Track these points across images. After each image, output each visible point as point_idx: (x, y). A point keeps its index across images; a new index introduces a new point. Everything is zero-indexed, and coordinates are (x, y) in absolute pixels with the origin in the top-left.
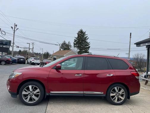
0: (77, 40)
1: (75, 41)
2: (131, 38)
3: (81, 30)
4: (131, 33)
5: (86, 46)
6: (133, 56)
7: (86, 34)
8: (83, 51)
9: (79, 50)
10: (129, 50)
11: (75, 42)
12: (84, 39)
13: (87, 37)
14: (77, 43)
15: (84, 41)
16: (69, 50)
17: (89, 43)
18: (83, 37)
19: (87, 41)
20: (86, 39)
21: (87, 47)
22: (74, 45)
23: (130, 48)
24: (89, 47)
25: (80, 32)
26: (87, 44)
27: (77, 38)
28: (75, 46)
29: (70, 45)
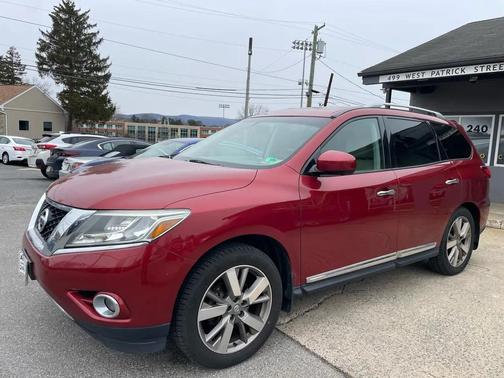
0: (53, 46)
1: (43, 47)
2: (250, 54)
3: (67, 5)
4: (251, 39)
5: (92, 70)
6: (239, 113)
7: (89, 22)
8: (84, 89)
9: (62, 87)
10: (247, 94)
11: (42, 49)
12: (82, 41)
13: (94, 35)
14: (52, 58)
15: (81, 49)
16: (13, 83)
17: (105, 60)
18: (79, 32)
19: (97, 52)
20: (91, 41)
21: (100, 74)
22: (40, 64)
23: (248, 90)
24: (107, 77)
25: (61, 10)
26: (98, 64)
27: (51, 36)
28: (45, 66)
29: (19, 65)
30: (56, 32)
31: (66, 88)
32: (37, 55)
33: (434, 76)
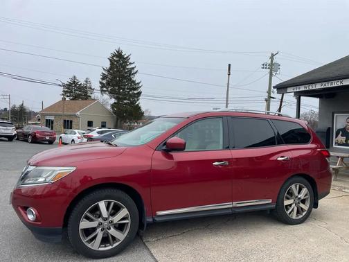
0: (110, 77)
1: (104, 77)
2: (229, 75)
3: (118, 52)
4: (230, 65)
5: (131, 89)
7: (130, 61)
8: (125, 101)
9: (113, 101)
10: (227, 101)
11: (103, 79)
12: (126, 73)
13: (133, 68)
14: (108, 83)
15: (125, 78)
16: (86, 99)
17: (138, 84)
18: (124, 68)
19: (133, 79)
20: (131, 72)
21: (135, 92)
22: (102, 87)
23: (227, 98)
24: (139, 94)
25: (115, 55)
26: (135, 86)
27: (108, 71)
28: (104, 89)
29: (90, 88)
30: (111, 68)
31: (116, 101)
32: (101, 83)
33: (322, 87)
